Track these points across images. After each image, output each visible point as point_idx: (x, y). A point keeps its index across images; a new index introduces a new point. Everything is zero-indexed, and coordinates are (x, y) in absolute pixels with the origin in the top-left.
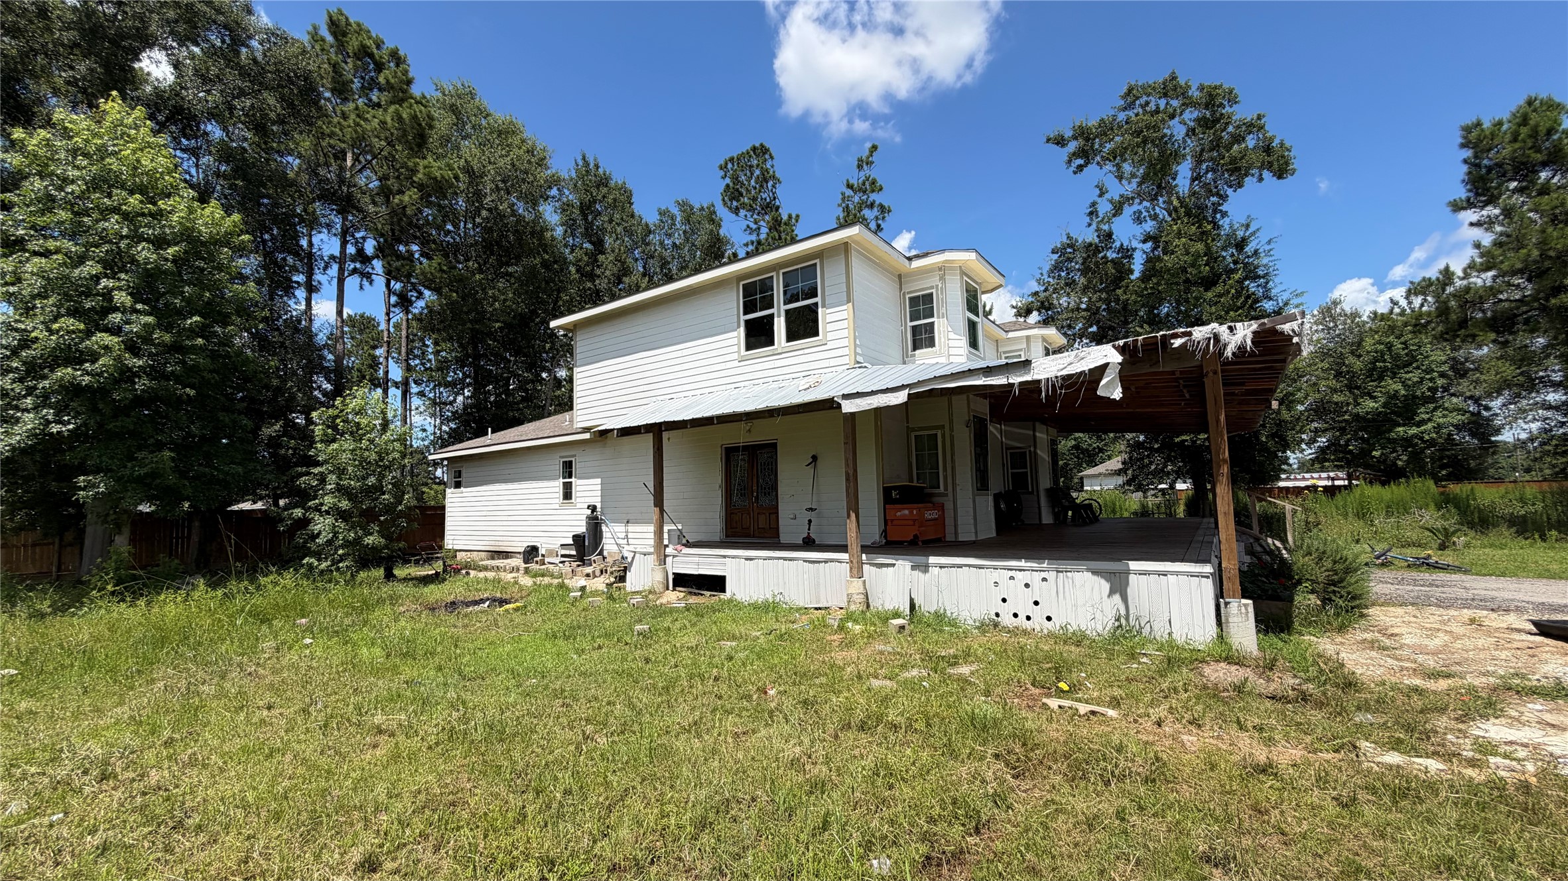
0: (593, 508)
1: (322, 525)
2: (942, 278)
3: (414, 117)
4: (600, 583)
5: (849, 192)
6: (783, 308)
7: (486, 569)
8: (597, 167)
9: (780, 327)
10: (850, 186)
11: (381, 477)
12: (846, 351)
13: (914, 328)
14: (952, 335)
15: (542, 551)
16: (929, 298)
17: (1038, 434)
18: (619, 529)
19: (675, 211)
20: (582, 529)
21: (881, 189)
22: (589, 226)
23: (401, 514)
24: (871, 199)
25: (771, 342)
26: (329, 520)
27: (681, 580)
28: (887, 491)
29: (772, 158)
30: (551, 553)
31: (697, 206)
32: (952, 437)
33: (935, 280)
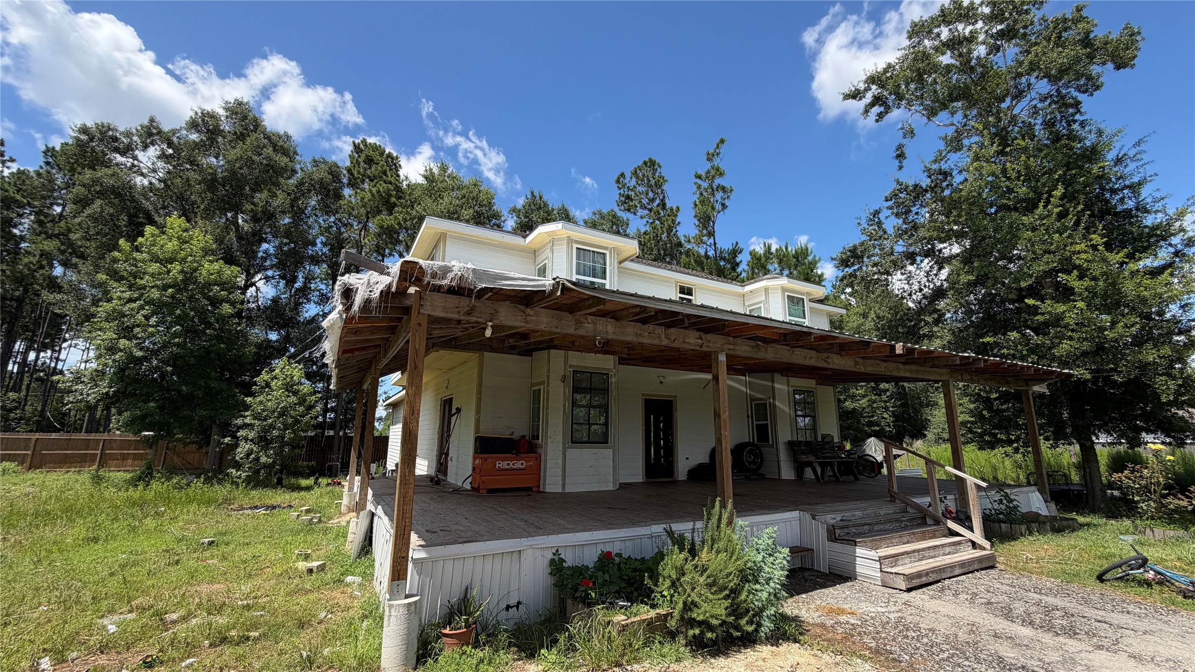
2: (552, 249)
10: (699, 177)
17: (776, 385)
21: (723, 174)
29: (660, 167)
32: (548, 391)
33: (548, 252)
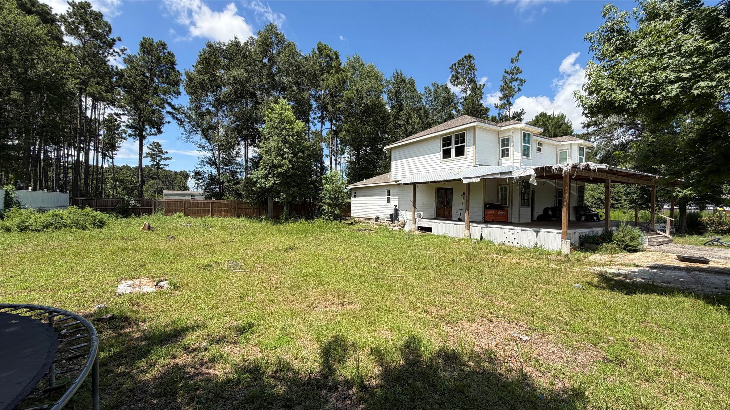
0: (396, 206)
1: (325, 207)
2: (513, 133)
3: (343, 77)
4: (397, 228)
5: (506, 75)
6: (455, 146)
7: (364, 223)
8: (401, 74)
9: (453, 152)
10: (506, 72)
11: (339, 195)
12: (472, 161)
13: (502, 150)
14: (515, 153)
15: (380, 219)
16: (508, 139)
17: (571, 184)
18: (404, 212)
19: (432, 88)
20: (392, 212)
21: (521, 72)
22: (398, 98)
23: (344, 205)
24: (516, 77)
25: (450, 157)
26: (327, 206)
27: (421, 229)
28: (486, 205)
29: (474, 59)
30: (383, 219)
31: (440, 85)
32: (512, 188)
33: (510, 133)
